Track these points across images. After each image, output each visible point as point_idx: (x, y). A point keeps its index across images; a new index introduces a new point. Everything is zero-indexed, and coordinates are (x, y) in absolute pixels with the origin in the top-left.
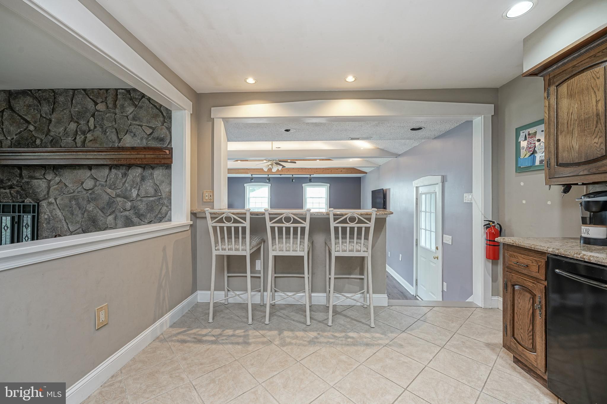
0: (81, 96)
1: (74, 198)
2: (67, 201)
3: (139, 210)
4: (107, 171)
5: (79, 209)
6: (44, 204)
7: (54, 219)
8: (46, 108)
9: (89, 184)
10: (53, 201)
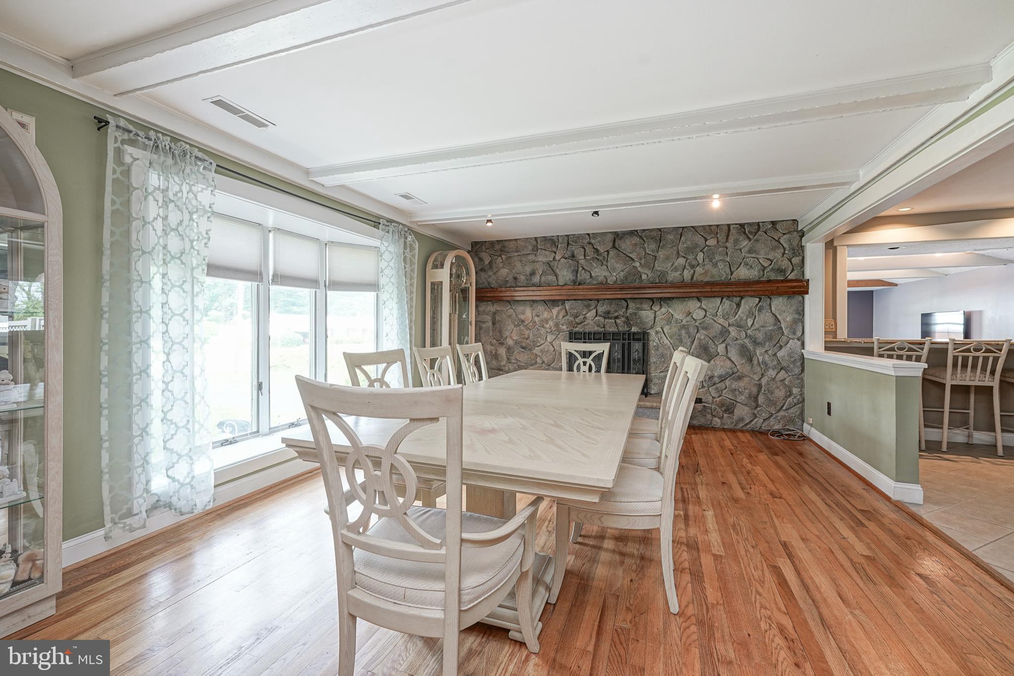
0: (691, 233)
1: (683, 327)
2: (675, 330)
3: (756, 338)
4: (718, 300)
5: (689, 337)
6: (652, 332)
7: (663, 346)
8: (653, 246)
9: (698, 314)
10: (661, 330)
